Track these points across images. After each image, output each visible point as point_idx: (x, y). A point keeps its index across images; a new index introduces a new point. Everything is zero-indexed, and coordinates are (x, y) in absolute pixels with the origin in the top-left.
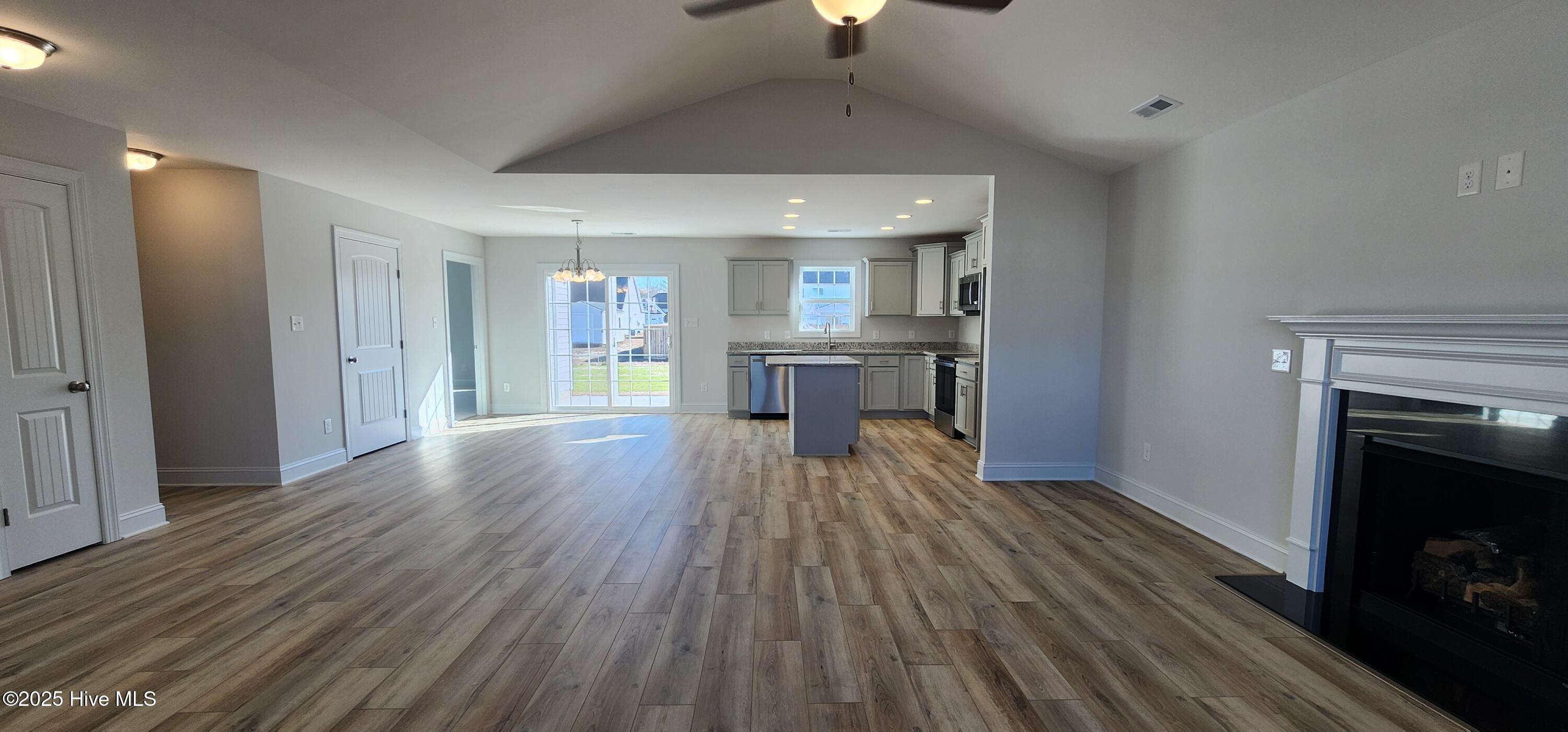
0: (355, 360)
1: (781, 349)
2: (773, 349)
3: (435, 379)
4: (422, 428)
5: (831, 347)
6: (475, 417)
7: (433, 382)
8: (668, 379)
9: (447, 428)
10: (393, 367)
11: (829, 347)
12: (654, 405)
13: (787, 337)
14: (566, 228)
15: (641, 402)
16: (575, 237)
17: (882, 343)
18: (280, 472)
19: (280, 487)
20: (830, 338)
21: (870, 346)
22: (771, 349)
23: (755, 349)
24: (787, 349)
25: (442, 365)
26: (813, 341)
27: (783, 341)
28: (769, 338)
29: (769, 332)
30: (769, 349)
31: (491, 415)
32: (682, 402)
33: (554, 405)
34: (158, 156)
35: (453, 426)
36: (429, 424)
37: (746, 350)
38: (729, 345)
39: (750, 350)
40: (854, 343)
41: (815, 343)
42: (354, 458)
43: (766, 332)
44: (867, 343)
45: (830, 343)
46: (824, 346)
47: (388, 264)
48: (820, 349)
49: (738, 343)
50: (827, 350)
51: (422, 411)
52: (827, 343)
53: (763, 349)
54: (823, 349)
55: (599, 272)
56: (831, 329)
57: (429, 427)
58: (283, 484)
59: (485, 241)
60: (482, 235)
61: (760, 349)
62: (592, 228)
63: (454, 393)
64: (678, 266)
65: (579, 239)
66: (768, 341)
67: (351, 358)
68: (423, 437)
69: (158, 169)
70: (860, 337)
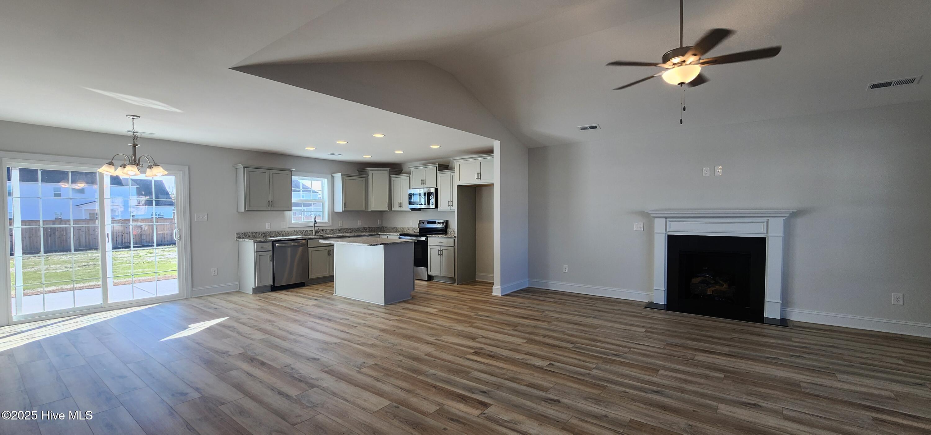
8: (176, 268)
13: (282, 227)
17: (344, 229)
20: (315, 227)
21: (338, 231)
26: (302, 229)
27: (281, 230)
28: (270, 228)
32: (192, 287)
38: (237, 235)
41: (304, 231)
43: (268, 225)
45: (315, 230)
46: (310, 233)
49: (245, 233)
64: (188, 167)
66: (270, 231)
70: (331, 225)
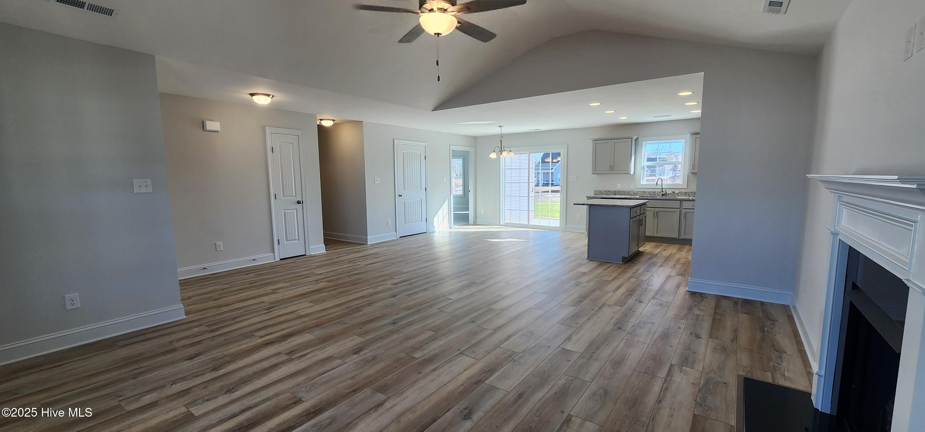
0: (401, 196)
1: (628, 195)
2: (623, 195)
3: (444, 205)
4: (435, 227)
5: (663, 195)
6: (468, 225)
7: (442, 207)
8: (559, 211)
9: (448, 228)
10: (421, 199)
11: (661, 195)
12: (551, 225)
13: (632, 187)
14: (496, 130)
15: (544, 223)
16: (500, 135)
18: (367, 239)
19: (367, 244)
20: (662, 188)
22: (621, 195)
23: (611, 195)
24: (632, 195)
25: (447, 199)
26: (650, 190)
27: (630, 190)
28: (620, 188)
29: (621, 184)
30: (620, 195)
31: (475, 224)
32: (566, 224)
33: (503, 221)
34: (334, 120)
35: (452, 228)
36: (439, 226)
37: (605, 195)
38: (594, 192)
39: (608, 195)
40: (681, 192)
41: (652, 192)
42: (400, 237)
43: (618, 184)
44: (692, 193)
45: (662, 192)
46: (658, 194)
47: (420, 154)
48: (655, 196)
49: (600, 191)
50: (660, 197)
51: (435, 219)
52: (660, 192)
53: (616, 195)
54: (657, 196)
55: (512, 152)
56: (663, 183)
57: (439, 227)
58: (368, 244)
59: (475, 138)
60: (475, 136)
61: (614, 195)
62: (508, 129)
63: (454, 213)
64: (567, 145)
65: (502, 136)
66: (620, 190)
67: (401, 195)
68: (435, 232)
69: (334, 124)
70: (686, 188)
